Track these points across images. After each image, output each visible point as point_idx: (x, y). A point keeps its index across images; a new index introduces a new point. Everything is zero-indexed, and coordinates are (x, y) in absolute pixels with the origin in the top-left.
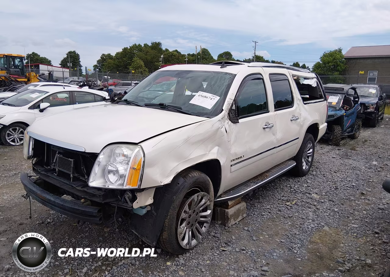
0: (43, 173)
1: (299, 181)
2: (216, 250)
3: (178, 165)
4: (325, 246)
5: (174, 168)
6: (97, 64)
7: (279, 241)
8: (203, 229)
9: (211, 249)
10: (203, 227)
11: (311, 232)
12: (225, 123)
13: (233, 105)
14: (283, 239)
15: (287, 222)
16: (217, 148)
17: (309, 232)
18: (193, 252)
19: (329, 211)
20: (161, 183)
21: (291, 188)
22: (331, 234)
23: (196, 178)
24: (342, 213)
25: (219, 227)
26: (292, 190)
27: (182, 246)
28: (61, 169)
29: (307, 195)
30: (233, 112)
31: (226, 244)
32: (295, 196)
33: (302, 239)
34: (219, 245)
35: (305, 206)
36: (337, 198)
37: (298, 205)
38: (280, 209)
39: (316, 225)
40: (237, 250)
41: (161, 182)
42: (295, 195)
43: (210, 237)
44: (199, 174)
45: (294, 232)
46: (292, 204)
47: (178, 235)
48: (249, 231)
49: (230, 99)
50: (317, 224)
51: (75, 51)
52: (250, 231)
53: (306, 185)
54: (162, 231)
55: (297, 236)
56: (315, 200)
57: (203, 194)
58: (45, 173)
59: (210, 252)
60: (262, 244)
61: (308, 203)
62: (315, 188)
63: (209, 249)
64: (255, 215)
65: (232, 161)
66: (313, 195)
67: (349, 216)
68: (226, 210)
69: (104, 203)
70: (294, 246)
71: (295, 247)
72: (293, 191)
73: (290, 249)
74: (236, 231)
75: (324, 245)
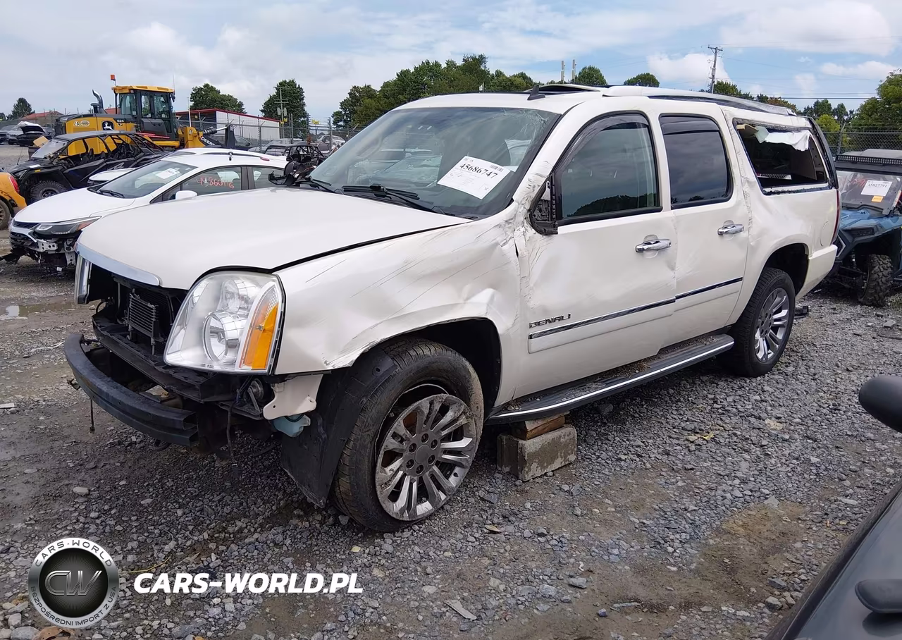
0: (105, 333)
1: (743, 387)
2: (475, 530)
3: (377, 325)
4: (754, 543)
5: (364, 332)
6: (341, 110)
7: (637, 521)
8: (450, 479)
9: (465, 527)
10: (452, 476)
11: (727, 509)
12: (517, 233)
13: (545, 190)
14: (650, 519)
15: (673, 480)
16: (488, 292)
17: (724, 508)
18: (421, 529)
19: (795, 461)
20: (327, 364)
21: (716, 402)
22: (780, 517)
23: (426, 360)
24: (826, 469)
25: (503, 479)
26: (716, 406)
27: (391, 514)
28: (138, 328)
29: (752, 420)
30: (544, 207)
31: (504, 517)
32: (720, 422)
33: (698, 523)
34: (487, 519)
35: (734, 447)
36: (827, 433)
37: (718, 443)
38: (668, 448)
39: (748, 493)
40: (527, 533)
41: (326, 362)
42: (721, 419)
43: (472, 500)
44: (439, 350)
45: (684, 504)
46: (704, 439)
47: (378, 488)
48: (572, 493)
49: (537, 174)
50: (751, 491)
51: (293, 81)
52: (574, 494)
53: (758, 398)
54: (337, 474)
55: (689, 515)
56: (766, 435)
57: (444, 398)
58: (109, 335)
59: (461, 533)
60: (591, 527)
61: (748, 439)
62: (780, 405)
63: (461, 525)
64: (600, 459)
65: (533, 325)
66: (767, 421)
67: (844, 477)
68: (521, 442)
69: (206, 402)
70: (672, 537)
71: (672, 540)
72: (718, 409)
73: (659, 543)
74: (540, 492)
75: (752, 540)
